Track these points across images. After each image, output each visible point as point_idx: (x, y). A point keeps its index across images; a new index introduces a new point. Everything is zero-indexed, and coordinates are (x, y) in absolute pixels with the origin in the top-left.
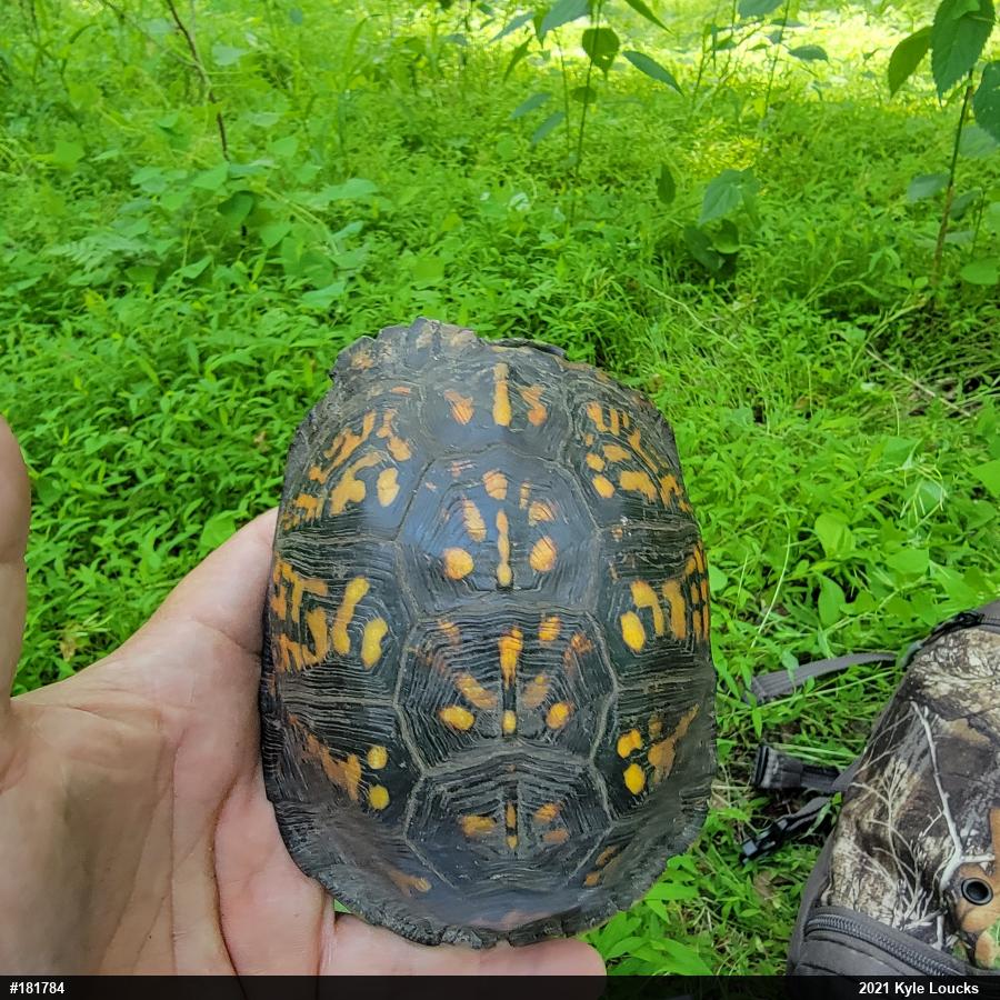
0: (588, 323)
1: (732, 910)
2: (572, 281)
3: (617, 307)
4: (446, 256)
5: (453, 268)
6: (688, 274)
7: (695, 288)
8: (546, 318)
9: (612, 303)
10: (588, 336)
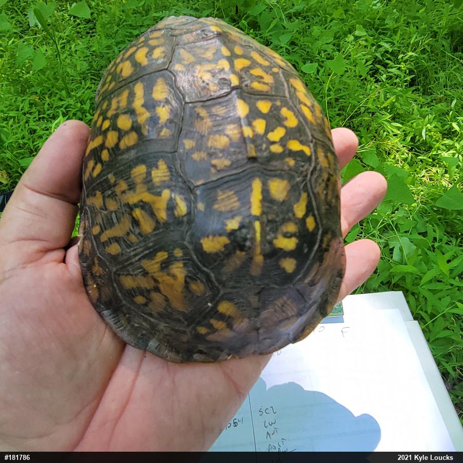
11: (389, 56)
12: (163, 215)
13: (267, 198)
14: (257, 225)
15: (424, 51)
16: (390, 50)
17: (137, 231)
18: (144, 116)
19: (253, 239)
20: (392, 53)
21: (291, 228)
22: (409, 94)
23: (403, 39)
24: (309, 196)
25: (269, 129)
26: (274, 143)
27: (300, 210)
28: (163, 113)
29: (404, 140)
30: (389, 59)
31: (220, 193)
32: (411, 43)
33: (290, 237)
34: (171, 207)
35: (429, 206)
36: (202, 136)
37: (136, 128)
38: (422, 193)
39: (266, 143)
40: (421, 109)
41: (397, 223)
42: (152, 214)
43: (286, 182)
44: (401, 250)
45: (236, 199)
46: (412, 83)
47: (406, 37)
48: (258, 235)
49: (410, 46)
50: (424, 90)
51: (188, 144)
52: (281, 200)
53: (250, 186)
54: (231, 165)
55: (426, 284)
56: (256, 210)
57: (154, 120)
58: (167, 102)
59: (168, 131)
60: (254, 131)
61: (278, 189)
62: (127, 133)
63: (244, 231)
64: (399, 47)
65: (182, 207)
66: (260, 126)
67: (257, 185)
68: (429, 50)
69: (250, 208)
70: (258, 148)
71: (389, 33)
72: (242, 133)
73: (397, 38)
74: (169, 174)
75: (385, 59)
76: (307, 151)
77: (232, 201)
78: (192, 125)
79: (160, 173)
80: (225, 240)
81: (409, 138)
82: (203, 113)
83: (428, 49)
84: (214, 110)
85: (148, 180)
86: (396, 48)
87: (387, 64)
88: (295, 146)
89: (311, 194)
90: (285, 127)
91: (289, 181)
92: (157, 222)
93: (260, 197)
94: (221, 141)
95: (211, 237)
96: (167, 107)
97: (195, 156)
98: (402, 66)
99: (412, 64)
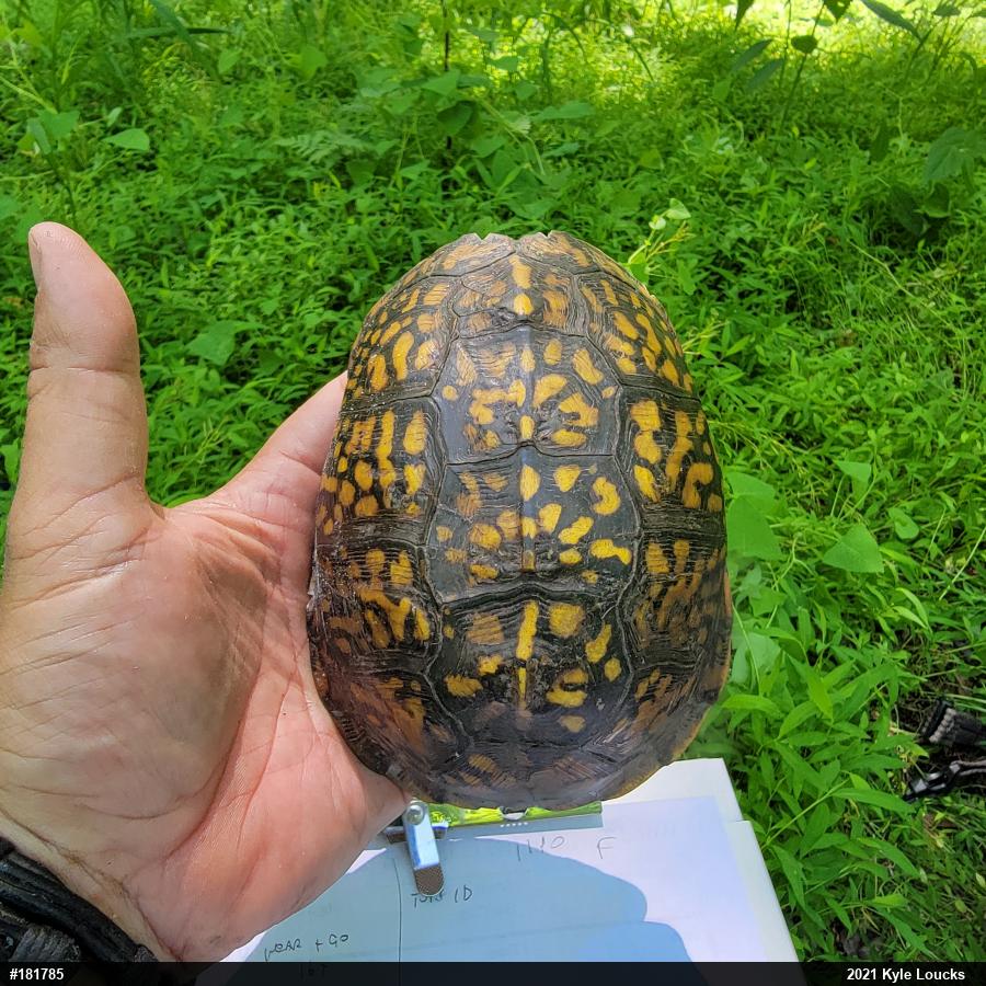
0: (786, 270)
1: (901, 835)
2: (773, 227)
3: (818, 257)
4: (643, 188)
5: (649, 201)
6: (886, 237)
7: (892, 252)
8: (743, 260)
9: (814, 253)
10: (788, 283)
11: (745, 249)
12: (399, 632)
13: (544, 632)
14: (522, 673)
15: (813, 244)
16: (748, 239)
17: (369, 639)
18: (389, 477)
19: (515, 691)
20: (754, 244)
21: (578, 677)
22: (783, 329)
23: (774, 217)
24: (614, 629)
25: (563, 522)
26: (567, 547)
27: (596, 651)
28: (415, 476)
29: (771, 420)
30: (745, 255)
31: (478, 616)
32: (789, 225)
33: (575, 690)
34: (410, 623)
35: (812, 562)
36: (465, 523)
37: (376, 491)
38: (800, 534)
39: (553, 546)
40: (808, 359)
41: (747, 598)
42: (388, 626)
43: (579, 608)
44: (748, 658)
45: (499, 628)
46: (791, 305)
47: (780, 215)
48: (522, 687)
49: (787, 233)
50: (815, 318)
51: (444, 533)
52: (566, 636)
53: (521, 611)
54: (498, 577)
55: (792, 733)
56: (524, 651)
57: (401, 486)
58: (421, 457)
59: (417, 507)
60: (538, 526)
61: (565, 619)
62: (365, 494)
63: (503, 677)
64: (764, 233)
65: (424, 628)
66: (551, 515)
67: (531, 612)
68: (823, 243)
69: (516, 645)
70: (541, 556)
71: (748, 203)
72: (520, 528)
73: (762, 213)
74: (411, 575)
75: (737, 254)
76: (625, 556)
77: (494, 630)
78: (451, 501)
79: (401, 572)
80: (475, 684)
81: (779, 418)
82: (470, 482)
83: (822, 240)
84: (487, 479)
85: (385, 576)
86: (760, 235)
87: (743, 264)
88: (603, 549)
89: (620, 626)
90: (594, 516)
91: (584, 608)
92: (393, 638)
93: (534, 630)
94: (489, 537)
95: (459, 677)
96: (422, 468)
97: (450, 555)
98: (772, 270)
99: (791, 267)
